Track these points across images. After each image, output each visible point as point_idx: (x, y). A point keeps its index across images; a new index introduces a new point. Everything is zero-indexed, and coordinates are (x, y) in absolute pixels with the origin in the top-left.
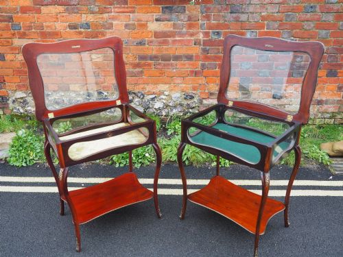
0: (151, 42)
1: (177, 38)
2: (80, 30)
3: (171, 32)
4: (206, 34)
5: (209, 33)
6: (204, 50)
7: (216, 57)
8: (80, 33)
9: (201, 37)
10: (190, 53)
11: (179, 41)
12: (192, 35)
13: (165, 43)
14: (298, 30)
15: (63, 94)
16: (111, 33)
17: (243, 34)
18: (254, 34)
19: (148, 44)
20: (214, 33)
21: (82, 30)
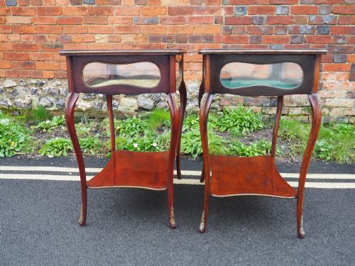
0: (165, 20)
1: (195, 16)
2: (83, 5)
3: (188, 8)
4: (229, 10)
5: (232, 9)
6: (226, 30)
7: (240, 37)
8: (84, 9)
9: (223, 13)
10: (209, 32)
11: (197, 18)
12: (212, 11)
13: (181, 20)
14: (338, 5)
15: (59, 83)
16: (118, 9)
17: (273, 10)
18: (286, 9)
19: (161, 22)
20: (238, 9)
21: (86, 6)
